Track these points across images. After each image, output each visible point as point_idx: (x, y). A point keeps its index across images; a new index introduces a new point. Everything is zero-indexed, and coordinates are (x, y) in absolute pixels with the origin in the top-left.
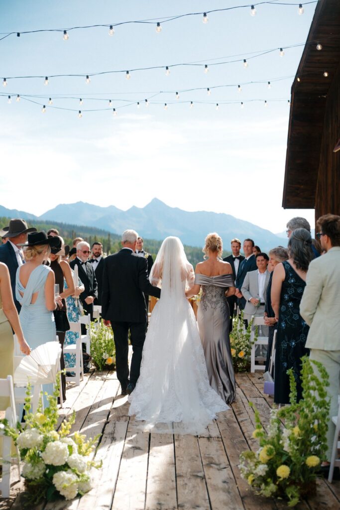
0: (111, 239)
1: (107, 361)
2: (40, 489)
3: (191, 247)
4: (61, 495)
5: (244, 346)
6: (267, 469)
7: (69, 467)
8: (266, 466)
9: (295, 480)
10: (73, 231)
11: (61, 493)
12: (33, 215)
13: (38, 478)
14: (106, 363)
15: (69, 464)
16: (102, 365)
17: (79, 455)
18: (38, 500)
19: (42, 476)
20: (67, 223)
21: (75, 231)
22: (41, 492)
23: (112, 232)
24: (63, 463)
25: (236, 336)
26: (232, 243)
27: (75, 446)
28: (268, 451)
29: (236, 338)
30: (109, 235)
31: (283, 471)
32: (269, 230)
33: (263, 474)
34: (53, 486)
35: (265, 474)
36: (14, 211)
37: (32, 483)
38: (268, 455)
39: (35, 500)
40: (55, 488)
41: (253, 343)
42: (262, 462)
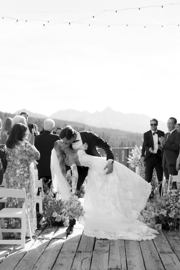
1: (56, 218)
14: (56, 220)
16: (52, 222)
26: (151, 121)
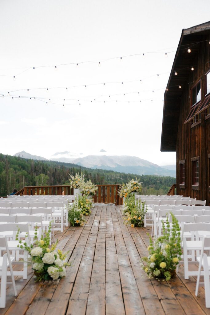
0: (81, 169)
1: (76, 221)
2: (41, 275)
3: (119, 173)
4: (51, 278)
5: (141, 214)
6: (155, 265)
7: (55, 265)
8: (154, 263)
9: (167, 269)
10: (63, 165)
11: (51, 277)
12: (44, 158)
13: (41, 269)
14: (76, 223)
15: (55, 263)
17: (60, 260)
18: (41, 280)
19: (42, 269)
20: (60, 162)
21: (64, 165)
22: (42, 276)
23: (81, 166)
24: (52, 263)
25: (137, 210)
27: (58, 256)
28: (155, 256)
29: (137, 211)
30: (80, 167)
31: (163, 265)
32: (157, 164)
33: (153, 267)
34: (47, 273)
35: (154, 267)
36: (35, 156)
37: (37, 272)
38: (155, 258)
39: (39, 279)
40: (49, 274)
41: (145, 213)
42: (152, 261)
